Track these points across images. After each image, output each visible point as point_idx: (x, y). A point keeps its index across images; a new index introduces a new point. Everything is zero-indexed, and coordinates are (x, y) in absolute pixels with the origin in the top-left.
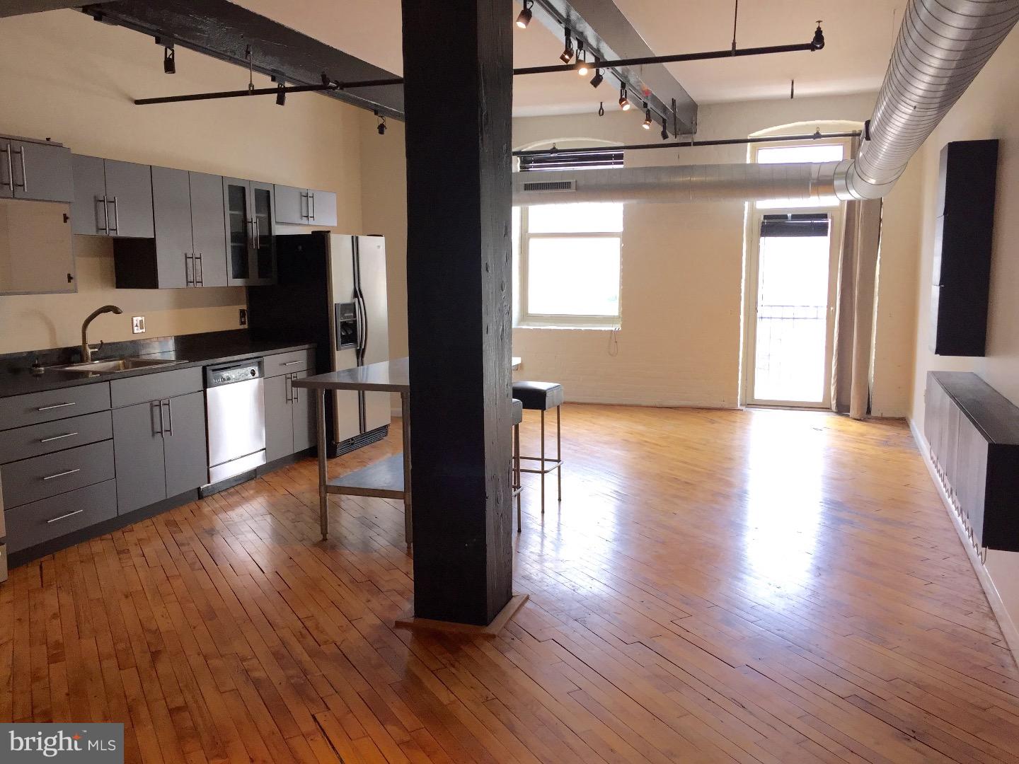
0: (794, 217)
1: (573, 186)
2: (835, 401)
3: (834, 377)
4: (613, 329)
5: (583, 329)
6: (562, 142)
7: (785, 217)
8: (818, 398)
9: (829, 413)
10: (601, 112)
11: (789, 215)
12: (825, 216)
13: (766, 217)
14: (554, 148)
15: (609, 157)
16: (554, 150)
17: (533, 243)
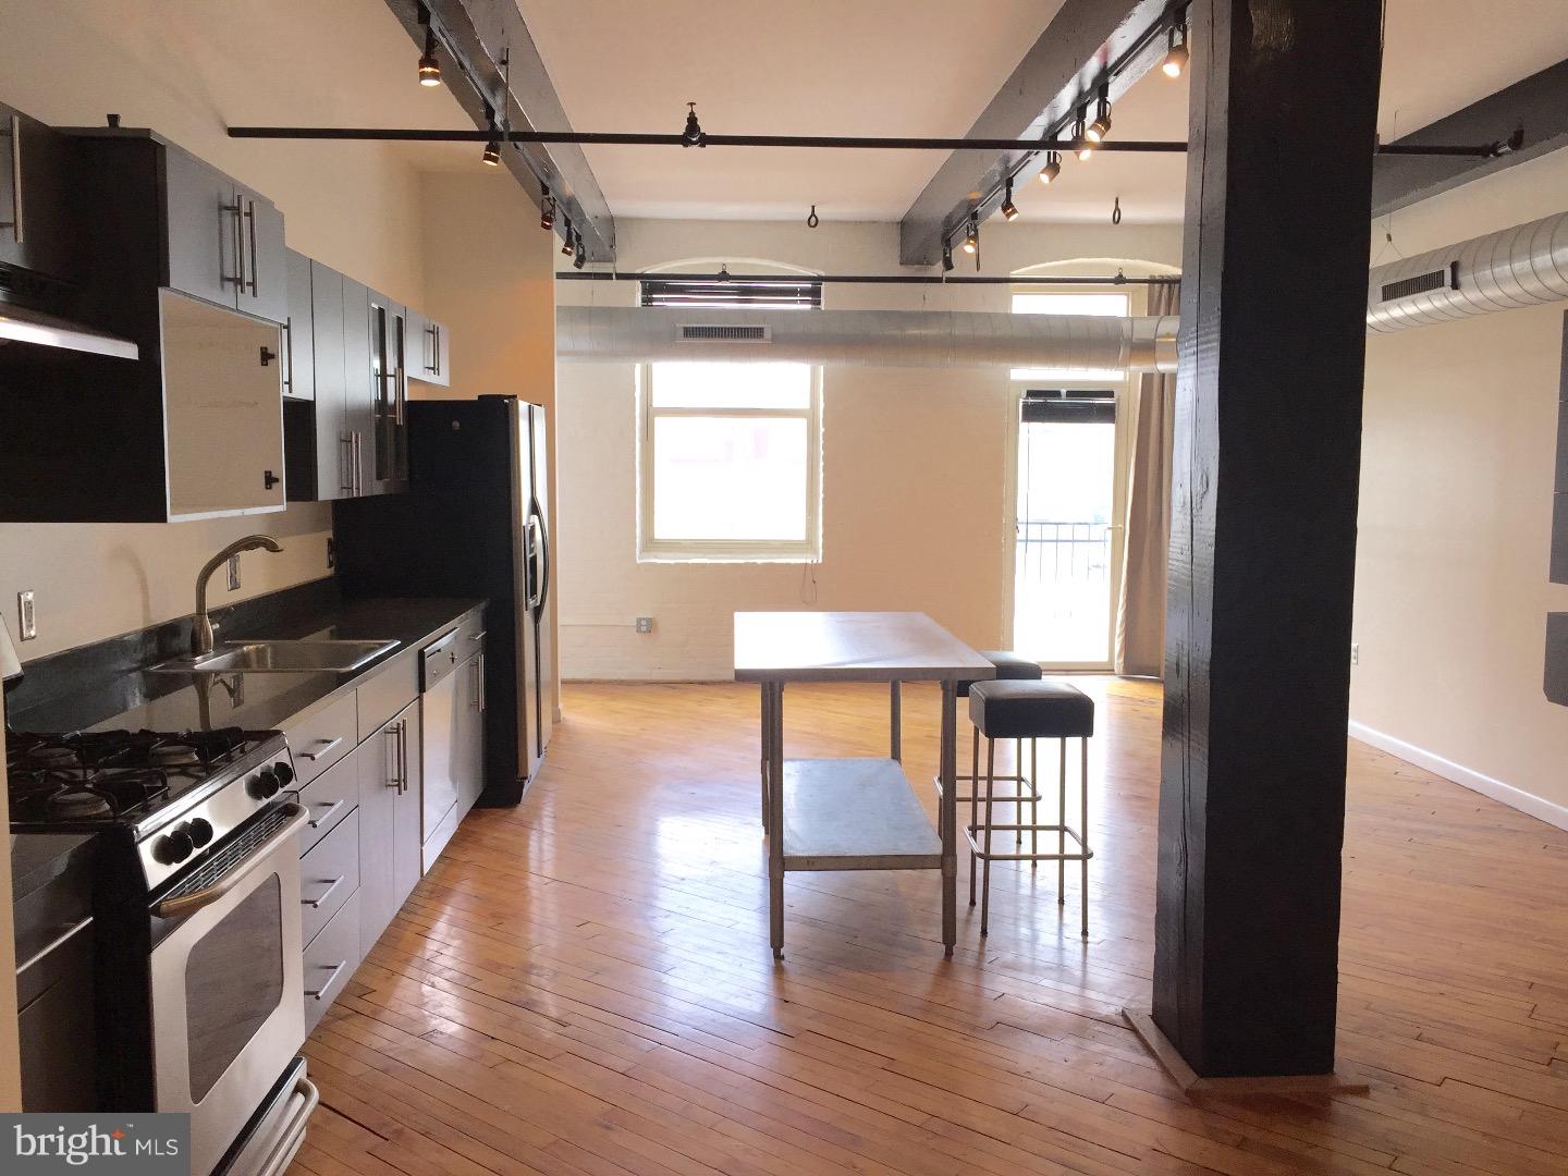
0: (1070, 394)
1: (768, 334)
2: (1122, 660)
3: (1121, 625)
4: (809, 561)
5: (759, 561)
6: (740, 264)
7: (1057, 394)
8: (1101, 656)
9: (1112, 677)
10: (813, 221)
11: (1064, 391)
12: (1110, 394)
13: (1031, 394)
14: (724, 272)
15: (793, 292)
16: (724, 276)
17: (660, 423)
